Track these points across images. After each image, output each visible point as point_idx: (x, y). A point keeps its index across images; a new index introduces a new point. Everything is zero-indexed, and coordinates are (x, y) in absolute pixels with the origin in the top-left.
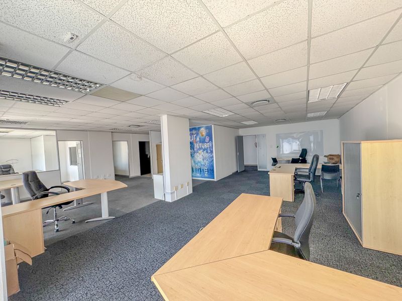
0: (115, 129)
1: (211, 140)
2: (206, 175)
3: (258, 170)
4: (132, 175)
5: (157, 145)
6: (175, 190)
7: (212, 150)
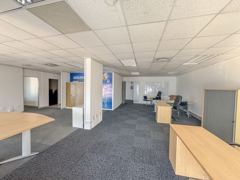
0: (26, 65)
1: (111, 82)
2: (106, 106)
3: (134, 103)
4: (41, 106)
5: (67, 83)
6: (93, 120)
7: (111, 89)
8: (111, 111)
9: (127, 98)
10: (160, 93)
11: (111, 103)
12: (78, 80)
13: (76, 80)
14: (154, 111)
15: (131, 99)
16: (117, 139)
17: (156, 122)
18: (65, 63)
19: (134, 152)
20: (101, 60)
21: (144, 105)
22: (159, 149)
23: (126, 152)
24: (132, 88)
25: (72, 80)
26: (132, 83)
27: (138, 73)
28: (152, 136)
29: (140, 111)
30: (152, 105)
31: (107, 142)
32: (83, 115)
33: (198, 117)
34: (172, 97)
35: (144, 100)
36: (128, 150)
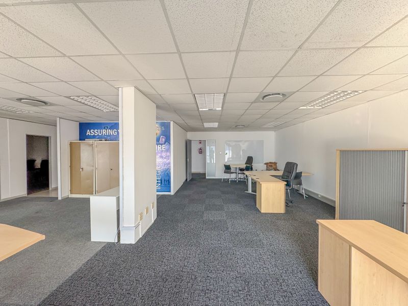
1: (168, 140)
2: (158, 187)
3: (207, 178)
5: (71, 144)
6: (141, 220)
7: (168, 154)
8: (170, 196)
9: (195, 169)
10: (250, 160)
11: (169, 182)
12: (97, 137)
13: (94, 137)
14: (247, 191)
15: (200, 171)
16: (200, 261)
17: (258, 211)
18: (69, 97)
19: (246, 288)
20: (155, 92)
21: (226, 181)
22: (290, 270)
23: (230, 293)
24: (201, 151)
25: (83, 136)
26: (200, 143)
27: (216, 125)
28: (265, 242)
29: (223, 193)
30: (239, 181)
31: (182, 271)
32: (118, 211)
33: (319, 196)
34: (270, 164)
35: (225, 172)
36: (232, 285)
